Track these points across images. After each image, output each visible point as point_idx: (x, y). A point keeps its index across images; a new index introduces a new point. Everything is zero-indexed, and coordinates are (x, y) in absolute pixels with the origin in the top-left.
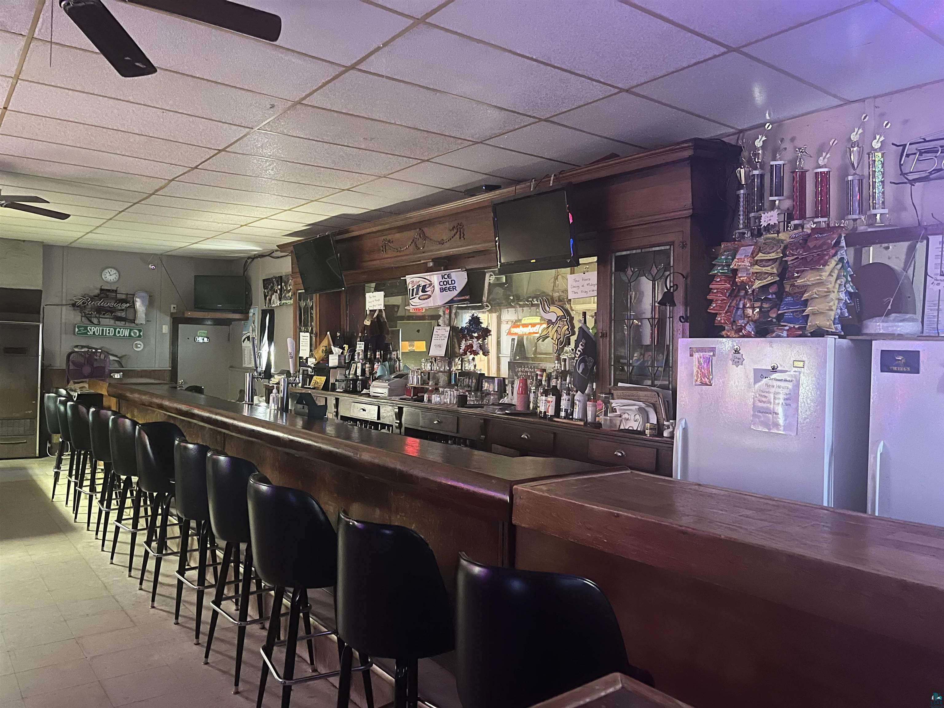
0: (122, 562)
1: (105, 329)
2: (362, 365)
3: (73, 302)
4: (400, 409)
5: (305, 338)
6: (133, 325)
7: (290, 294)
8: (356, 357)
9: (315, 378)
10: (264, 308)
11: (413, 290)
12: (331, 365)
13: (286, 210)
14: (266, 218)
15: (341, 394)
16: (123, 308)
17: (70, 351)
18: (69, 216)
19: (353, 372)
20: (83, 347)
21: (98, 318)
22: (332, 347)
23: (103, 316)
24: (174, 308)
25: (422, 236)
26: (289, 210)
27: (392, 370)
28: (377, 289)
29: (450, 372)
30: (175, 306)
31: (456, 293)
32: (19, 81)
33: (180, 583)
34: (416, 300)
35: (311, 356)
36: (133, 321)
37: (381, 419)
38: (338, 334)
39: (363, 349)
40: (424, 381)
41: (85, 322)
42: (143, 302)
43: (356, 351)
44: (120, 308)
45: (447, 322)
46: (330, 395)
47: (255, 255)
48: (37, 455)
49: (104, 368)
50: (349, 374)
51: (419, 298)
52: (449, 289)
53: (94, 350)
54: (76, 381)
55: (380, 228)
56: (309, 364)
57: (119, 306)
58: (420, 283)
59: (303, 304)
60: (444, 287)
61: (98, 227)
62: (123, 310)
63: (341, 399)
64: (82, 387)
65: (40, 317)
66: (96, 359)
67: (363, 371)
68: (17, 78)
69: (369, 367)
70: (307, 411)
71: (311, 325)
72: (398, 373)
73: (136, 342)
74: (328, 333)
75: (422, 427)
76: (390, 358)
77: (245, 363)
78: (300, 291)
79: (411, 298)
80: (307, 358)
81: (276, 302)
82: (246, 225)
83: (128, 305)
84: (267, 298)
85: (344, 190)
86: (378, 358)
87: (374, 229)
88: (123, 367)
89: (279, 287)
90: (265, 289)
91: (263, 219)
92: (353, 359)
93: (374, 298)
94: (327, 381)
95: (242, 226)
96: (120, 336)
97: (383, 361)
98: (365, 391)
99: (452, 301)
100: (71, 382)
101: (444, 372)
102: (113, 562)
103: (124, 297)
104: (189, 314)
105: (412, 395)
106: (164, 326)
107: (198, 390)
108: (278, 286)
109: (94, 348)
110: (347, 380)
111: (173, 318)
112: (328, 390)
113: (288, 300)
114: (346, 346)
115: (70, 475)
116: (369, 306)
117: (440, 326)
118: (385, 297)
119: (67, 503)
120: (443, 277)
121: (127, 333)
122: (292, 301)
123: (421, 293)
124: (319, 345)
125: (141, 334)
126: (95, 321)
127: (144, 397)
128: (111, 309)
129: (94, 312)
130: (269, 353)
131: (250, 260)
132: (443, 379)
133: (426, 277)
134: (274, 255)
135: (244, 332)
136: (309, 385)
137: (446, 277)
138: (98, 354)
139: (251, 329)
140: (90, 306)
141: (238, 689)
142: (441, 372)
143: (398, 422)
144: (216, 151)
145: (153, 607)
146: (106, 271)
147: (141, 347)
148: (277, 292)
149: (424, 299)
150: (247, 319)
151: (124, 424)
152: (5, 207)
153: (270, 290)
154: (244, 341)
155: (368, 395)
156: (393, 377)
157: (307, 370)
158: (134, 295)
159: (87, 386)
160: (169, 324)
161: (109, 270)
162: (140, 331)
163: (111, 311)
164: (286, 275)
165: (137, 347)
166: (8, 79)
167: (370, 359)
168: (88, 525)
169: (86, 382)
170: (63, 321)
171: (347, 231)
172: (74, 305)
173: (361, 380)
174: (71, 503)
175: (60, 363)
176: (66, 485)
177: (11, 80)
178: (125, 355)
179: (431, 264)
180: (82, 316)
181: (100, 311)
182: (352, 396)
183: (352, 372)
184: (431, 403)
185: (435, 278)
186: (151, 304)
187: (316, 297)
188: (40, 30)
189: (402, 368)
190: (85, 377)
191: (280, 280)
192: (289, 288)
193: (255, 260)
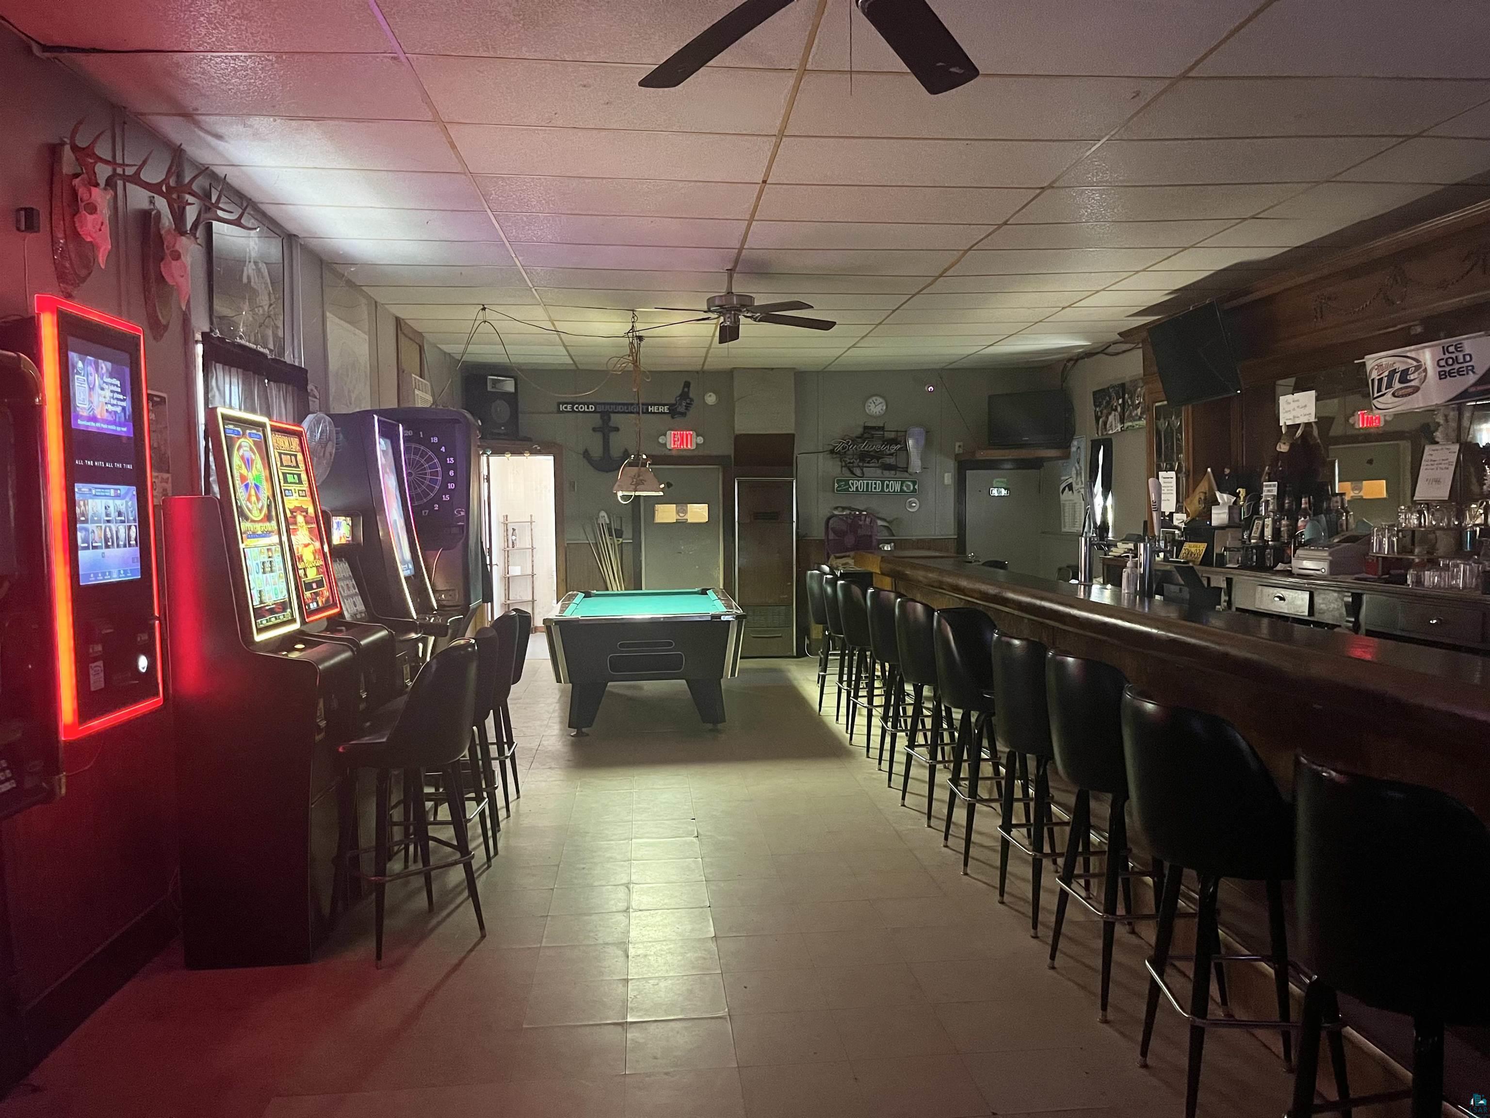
0: (916, 806)
1: (870, 482)
2: (1274, 522)
3: (831, 448)
4: (1357, 598)
5: (1168, 480)
6: (906, 475)
7: (1139, 410)
8: (1262, 508)
9: (1187, 545)
10: (1096, 437)
11: (1380, 381)
12: (1215, 522)
13: (1137, 272)
14: (1103, 290)
15: (1237, 572)
16: (893, 451)
17: (829, 515)
18: (834, 323)
19: (1257, 535)
20: (844, 509)
21: (862, 468)
22: (1218, 494)
23: (867, 465)
24: (960, 446)
25: (1399, 278)
26: (1144, 270)
27: (1334, 529)
28: (1299, 388)
29: (1460, 530)
30: (961, 444)
31: (1472, 378)
32: (784, 139)
33: (1005, 844)
34: (1388, 398)
35: (1179, 510)
36: (906, 470)
37: (1316, 615)
38: (1227, 471)
39: (1275, 493)
40: (1404, 547)
41: (847, 475)
42: (917, 442)
43: (1261, 498)
44: (888, 452)
45: (1453, 435)
46: (1217, 573)
47: (1079, 353)
48: (795, 654)
49: (871, 536)
50: (1250, 538)
51: (1393, 395)
52: (1458, 371)
53: (857, 513)
54: (838, 555)
55: (1311, 276)
56: (1176, 523)
57: (887, 449)
58: (1396, 366)
59: (1163, 425)
60: (1447, 369)
61: (863, 337)
62: (892, 454)
63: (1235, 579)
64: (846, 564)
65: (792, 470)
66: (861, 525)
67: (1276, 533)
68: (781, 134)
69: (1287, 526)
70: (1188, 597)
71: (1178, 459)
72: (1348, 534)
73: (910, 500)
74: (1209, 470)
75: (1403, 630)
76: (1329, 507)
77: (1065, 526)
78: (1157, 404)
79: (1376, 395)
80: (1171, 514)
81: (1114, 426)
82: (1069, 306)
83: (899, 446)
84: (1101, 420)
85: (1245, 219)
86: (1305, 509)
87: (1301, 280)
88: (894, 536)
89: (1120, 401)
90: (1096, 406)
91: (1098, 292)
92: (1256, 511)
93: (1296, 404)
94: (1209, 551)
95: (1063, 308)
96: (889, 492)
97: (1316, 514)
98: (1280, 567)
99: (1465, 395)
100: (832, 557)
101: (1448, 528)
102: (905, 804)
103: (892, 435)
104: (982, 455)
105: (1380, 573)
106: (946, 475)
107: (1000, 565)
108: (1118, 400)
109: (858, 510)
110: (1246, 547)
111: (959, 462)
112: (1211, 565)
113: (1135, 420)
114: (1242, 492)
115: (841, 681)
116: (1285, 419)
117: (1437, 443)
118: (1317, 399)
119: (837, 719)
120: (1445, 350)
121: (898, 487)
122: (1143, 422)
123: (1397, 385)
124: (1194, 491)
125: (916, 487)
126: (858, 472)
127: (930, 575)
128: (877, 455)
129: (856, 459)
130: (1105, 509)
131: (1072, 362)
132: (1444, 543)
133: (1409, 354)
134: (1110, 350)
135: (1063, 478)
136: (1177, 557)
137: (1451, 349)
138: (863, 518)
139: (1074, 472)
140: (851, 451)
141: (1106, 1016)
142: (1442, 528)
143: (1353, 620)
144: (1038, 191)
145: (966, 874)
146: (871, 401)
147: (916, 506)
148: (1116, 410)
149: (1402, 396)
150: (1067, 456)
151: (915, 610)
152: (759, 321)
153: (1106, 407)
154: (1063, 493)
155: (1290, 574)
156: (1336, 540)
157: (1174, 533)
158: (906, 431)
159: (851, 561)
160: (953, 471)
161: (874, 398)
162: (914, 483)
163: (877, 456)
164: (1131, 381)
165: (911, 507)
166: (769, 139)
167: (1290, 509)
168: (868, 751)
169: (849, 556)
170: (820, 474)
171: (1247, 293)
172: (832, 452)
173: (1273, 547)
174: (843, 719)
175: (818, 532)
176: (836, 695)
177: (774, 139)
178: (897, 519)
179: (1419, 329)
180: (842, 467)
181: (864, 457)
182: (1259, 574)
183: (1255, 533)
184: (1423, 585)
185: (1428, 356)
186: (929, 444)
187: (1186, 411)
188: (814, 57)
189: (1352, 525)
190: (847, 550)
191: (1122, 389)
192: (1137, 402)
193: (1080, 361)
